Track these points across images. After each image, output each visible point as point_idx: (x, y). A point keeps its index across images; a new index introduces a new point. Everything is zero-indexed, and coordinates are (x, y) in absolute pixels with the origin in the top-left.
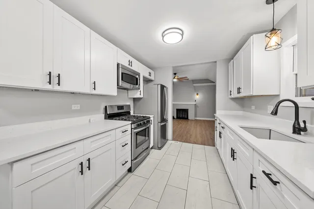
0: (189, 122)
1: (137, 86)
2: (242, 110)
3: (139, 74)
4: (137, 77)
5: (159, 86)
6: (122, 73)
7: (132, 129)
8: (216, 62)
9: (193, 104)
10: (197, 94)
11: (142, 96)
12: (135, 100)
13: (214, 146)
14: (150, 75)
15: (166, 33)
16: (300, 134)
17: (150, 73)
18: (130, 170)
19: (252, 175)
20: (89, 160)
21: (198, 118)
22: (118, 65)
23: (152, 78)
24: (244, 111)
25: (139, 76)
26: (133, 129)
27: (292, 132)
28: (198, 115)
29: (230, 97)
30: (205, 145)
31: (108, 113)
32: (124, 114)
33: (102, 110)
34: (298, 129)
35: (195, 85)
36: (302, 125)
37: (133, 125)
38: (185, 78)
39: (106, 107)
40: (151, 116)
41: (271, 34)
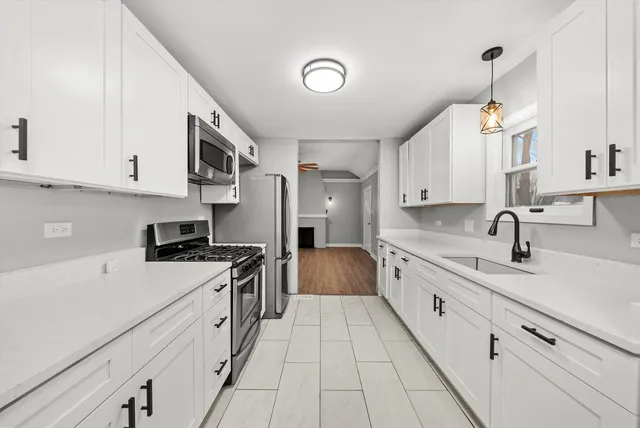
0: (317, 253)
1: (231, 176)
2: (416, 228)
3: (233, 149)
4: (231, 154)
5: (279, 179)
6: (202, 141)
7: (232, 279)
8: (378, 141)
9: (322, 218)
10: (330, 198)
11: (236, 201)
12: (218, 209)
13: (377, 294)
14: (252, 154)
15: (314, 66)
16: (520, 262)
17: (252, 148)
18: (229, 382)
19: (492, 336)
20: (149, 386)
21: (331, 245)
22: (191, 119)
23: (255, 159)
24: (421, 228)
25: (234, 152)
26: (235, 281)
27: (511, 258)
28: (330, 239)
29: (402, 204)
30: (359, 294)
31: (158, 244)
32: (195, 243)
33: (138, 237)
34: (518, 255)
35: (325, 180)
36: (524, 248)
37: (235, 270)
38: (313, 167)
39: (150, 228)
40: (263, 246)
41: (489, 109)
